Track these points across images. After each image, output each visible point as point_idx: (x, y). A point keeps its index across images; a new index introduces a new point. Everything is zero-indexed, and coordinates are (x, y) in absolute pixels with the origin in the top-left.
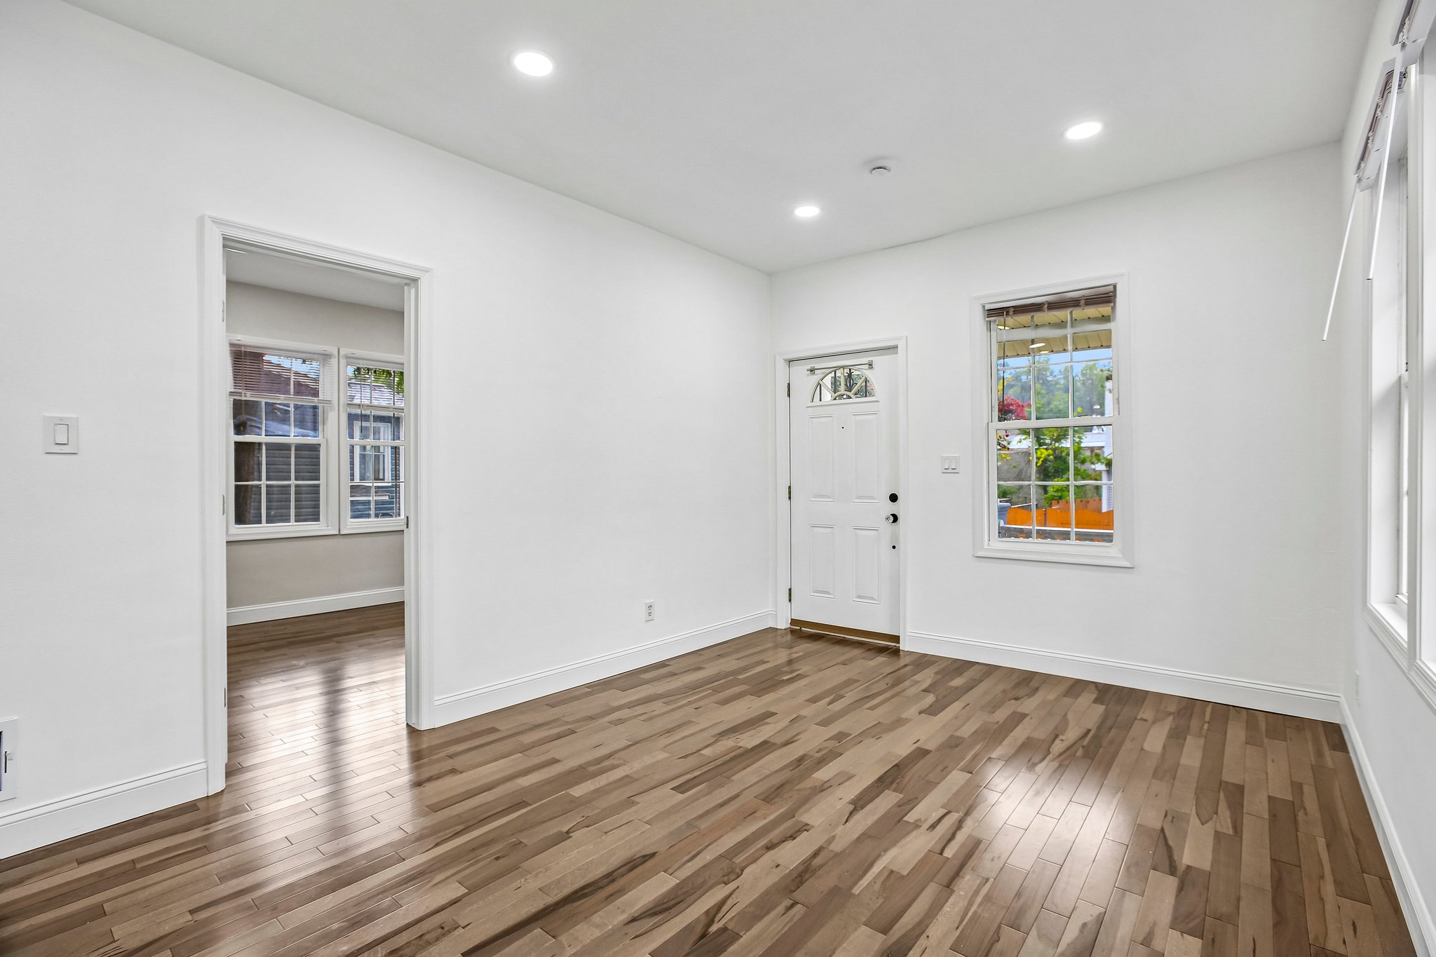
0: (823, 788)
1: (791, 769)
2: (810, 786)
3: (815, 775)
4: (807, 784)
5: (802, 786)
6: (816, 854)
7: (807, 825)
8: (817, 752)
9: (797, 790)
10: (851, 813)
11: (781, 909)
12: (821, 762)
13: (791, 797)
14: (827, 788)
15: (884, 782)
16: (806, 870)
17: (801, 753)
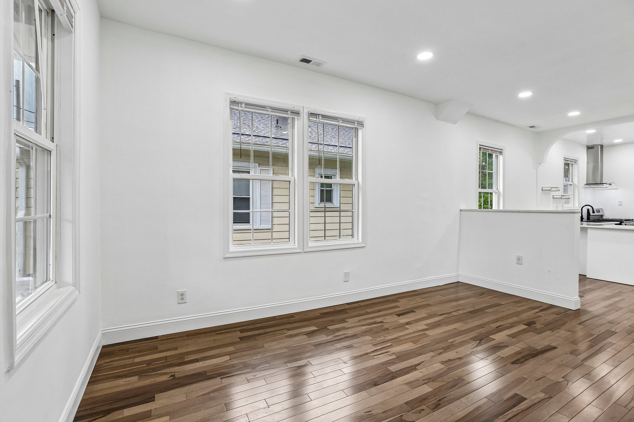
0: (428, 380)
1: (445, 399)
2: (436, 383)
3: (431, 390)
4: (436, 385)
5: (441, 384)
6: (441, 353)
7: (442, 364)
8: (423, 410)
9: (444, 382)
10: (419, 364)
11: (456, 342)
12: (422, 399)
13: (449, 378)
14: (426, 379)
15: (393, 376)
16: (446, 349)
17: (435, 413)
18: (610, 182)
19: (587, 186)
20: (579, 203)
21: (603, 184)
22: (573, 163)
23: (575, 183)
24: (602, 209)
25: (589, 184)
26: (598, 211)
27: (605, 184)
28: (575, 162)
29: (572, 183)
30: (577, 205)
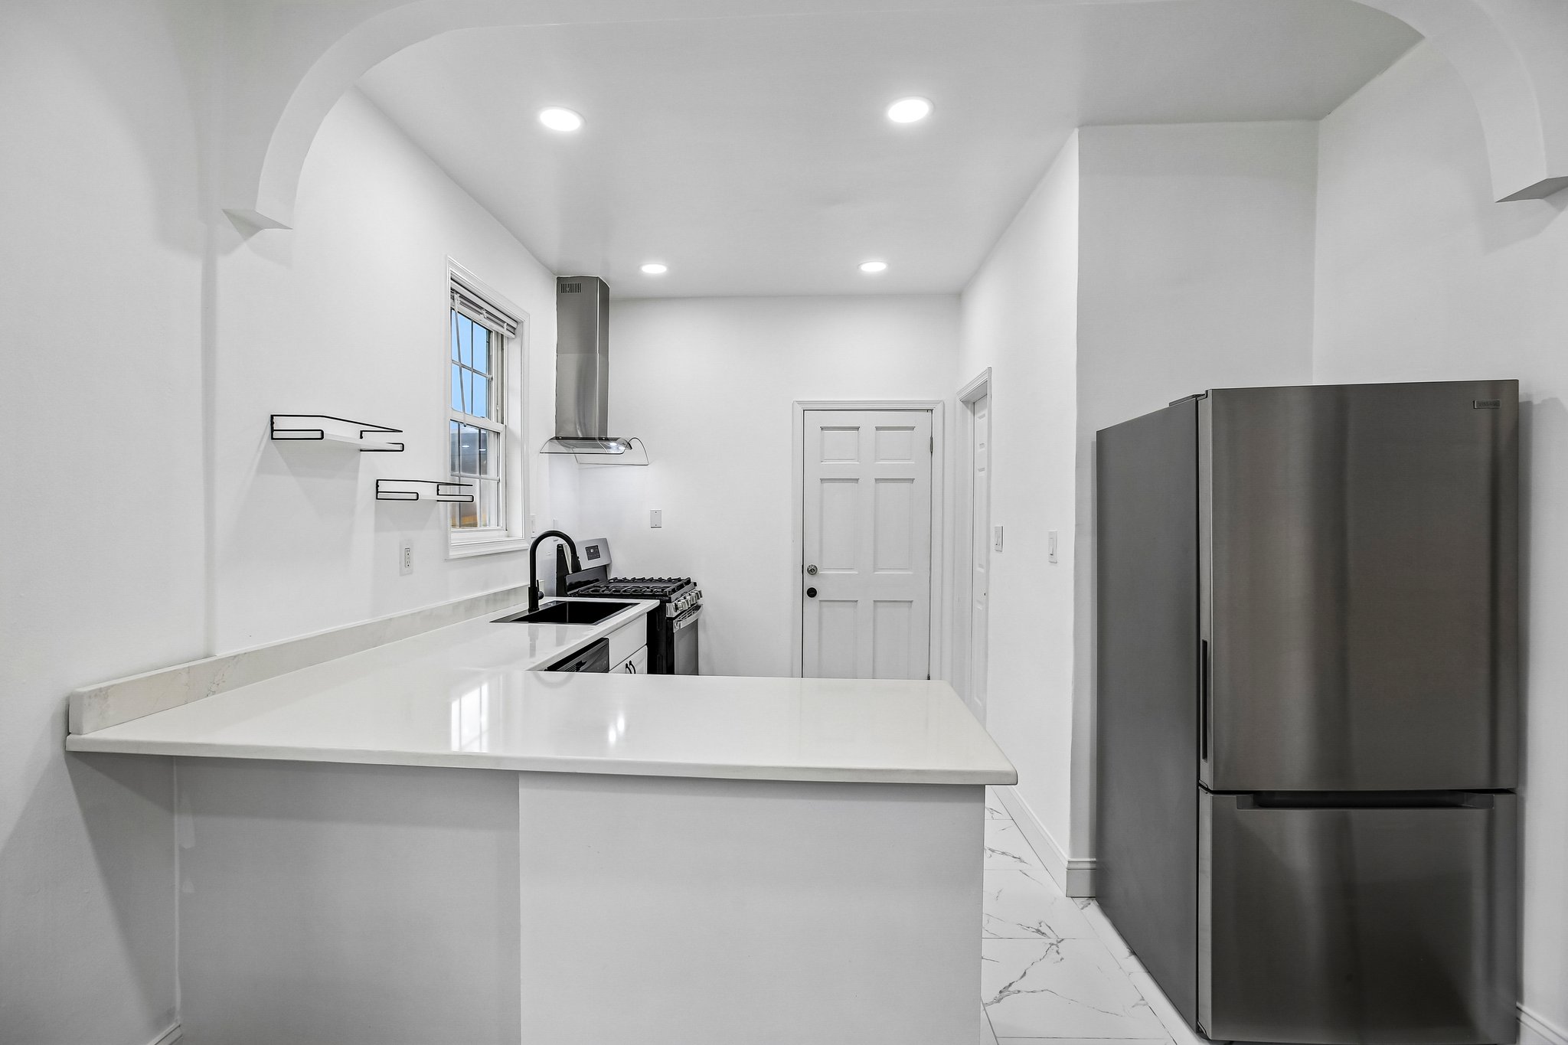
18: (627, 437)
19: (558, 447)
20: (528, 520)
21: (607, 439)
22: (507, 333)
23: (510, 426)
24: (605, 541)
25: (563, 438)
26: (593, 552)
27: (615, 440)
28: (513, 330)
29: (499, 427)
30: (518, 530)
